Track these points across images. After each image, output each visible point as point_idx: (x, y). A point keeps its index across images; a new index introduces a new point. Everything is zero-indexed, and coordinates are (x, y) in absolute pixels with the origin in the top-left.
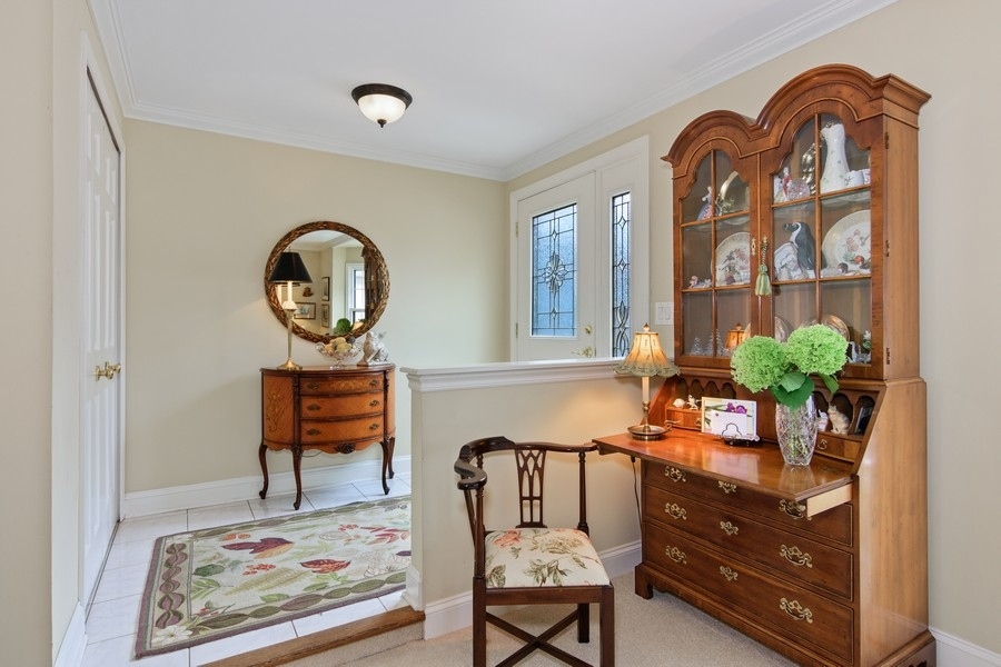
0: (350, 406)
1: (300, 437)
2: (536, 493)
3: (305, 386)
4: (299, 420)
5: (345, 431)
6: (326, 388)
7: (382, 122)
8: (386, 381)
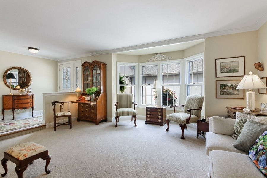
0: (26, 101)
1: (14, 107)
2: (63, 108)
3: (15, 98)
4: (14, 104)
5: (24, 106)
6: (20, 98)
7: (34, 53)
8: (33, 97)
